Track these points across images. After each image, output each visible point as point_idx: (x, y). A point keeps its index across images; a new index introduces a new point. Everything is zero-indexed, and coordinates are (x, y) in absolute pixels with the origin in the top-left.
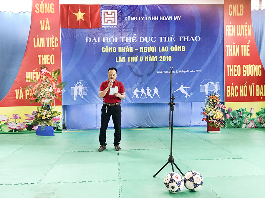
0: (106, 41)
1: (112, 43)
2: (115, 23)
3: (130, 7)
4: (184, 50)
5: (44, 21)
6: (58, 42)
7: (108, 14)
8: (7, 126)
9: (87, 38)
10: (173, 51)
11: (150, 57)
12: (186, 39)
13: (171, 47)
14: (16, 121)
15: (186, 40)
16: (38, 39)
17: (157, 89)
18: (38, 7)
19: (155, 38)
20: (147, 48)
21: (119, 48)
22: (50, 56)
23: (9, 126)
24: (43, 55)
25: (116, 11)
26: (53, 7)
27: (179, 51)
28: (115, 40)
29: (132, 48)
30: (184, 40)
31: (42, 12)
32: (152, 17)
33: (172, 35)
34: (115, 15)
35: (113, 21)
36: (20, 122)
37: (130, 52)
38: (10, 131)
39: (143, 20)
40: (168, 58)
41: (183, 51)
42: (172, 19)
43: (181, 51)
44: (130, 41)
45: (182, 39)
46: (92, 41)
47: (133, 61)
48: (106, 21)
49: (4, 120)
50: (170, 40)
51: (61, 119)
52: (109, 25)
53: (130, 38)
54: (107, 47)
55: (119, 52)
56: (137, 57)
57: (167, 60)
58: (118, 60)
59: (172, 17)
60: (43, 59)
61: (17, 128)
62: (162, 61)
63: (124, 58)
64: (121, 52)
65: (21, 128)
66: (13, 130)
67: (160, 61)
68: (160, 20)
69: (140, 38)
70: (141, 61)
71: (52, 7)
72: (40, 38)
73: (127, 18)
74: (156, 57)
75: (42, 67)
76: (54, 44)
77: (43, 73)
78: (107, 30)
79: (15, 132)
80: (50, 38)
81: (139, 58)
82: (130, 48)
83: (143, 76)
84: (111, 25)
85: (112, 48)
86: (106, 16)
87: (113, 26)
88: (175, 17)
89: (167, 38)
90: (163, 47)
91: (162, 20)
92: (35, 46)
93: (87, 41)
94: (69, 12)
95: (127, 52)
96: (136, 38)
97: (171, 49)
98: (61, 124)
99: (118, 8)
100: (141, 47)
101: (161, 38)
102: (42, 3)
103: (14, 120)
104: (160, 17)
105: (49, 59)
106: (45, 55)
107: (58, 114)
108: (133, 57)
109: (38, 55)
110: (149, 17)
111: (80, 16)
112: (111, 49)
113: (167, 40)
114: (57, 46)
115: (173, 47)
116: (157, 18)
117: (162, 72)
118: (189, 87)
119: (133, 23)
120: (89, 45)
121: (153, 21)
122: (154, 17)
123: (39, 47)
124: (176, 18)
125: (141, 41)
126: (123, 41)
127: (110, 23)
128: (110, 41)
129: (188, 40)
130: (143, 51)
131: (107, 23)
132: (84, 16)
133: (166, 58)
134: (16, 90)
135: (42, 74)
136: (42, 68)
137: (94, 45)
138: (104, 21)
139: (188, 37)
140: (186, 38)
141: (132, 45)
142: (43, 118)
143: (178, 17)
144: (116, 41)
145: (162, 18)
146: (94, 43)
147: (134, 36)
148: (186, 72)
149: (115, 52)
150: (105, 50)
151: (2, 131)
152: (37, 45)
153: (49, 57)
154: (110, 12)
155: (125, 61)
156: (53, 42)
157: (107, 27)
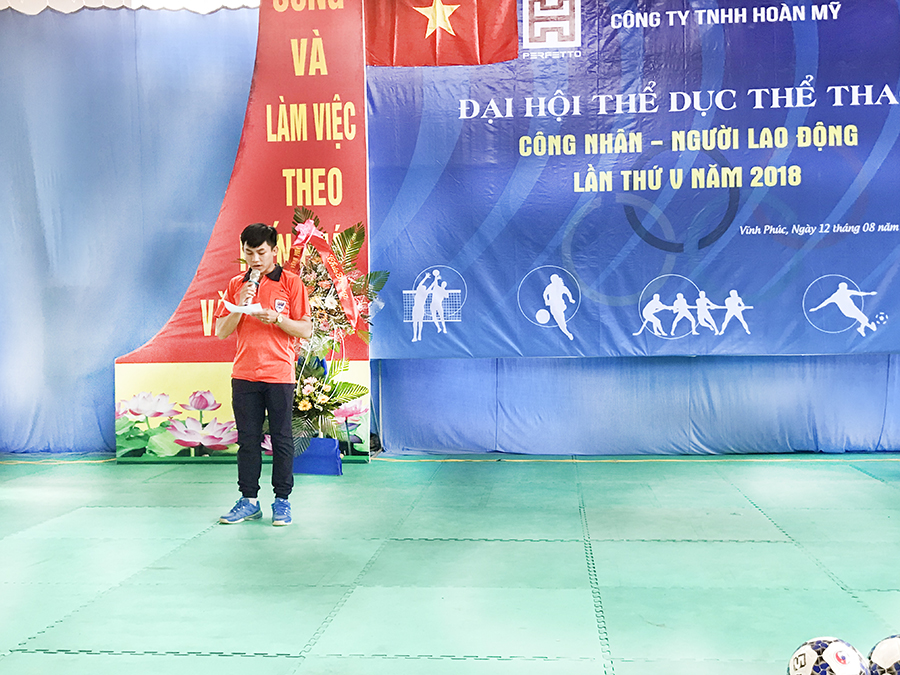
0: (535, 111)
1: (559, 119)
2: (573, 39)
4: (855, 142)
5: (304, 42)
6: (356, 120)
7: (548, 5)
8: (172, 436)
9: (463, 103)
10: (808, 144)
11: (713, 170)
12: (863, 95)
13: (801, 129)
14: (201, 416)
15: (862, 99)
16: (283, 108)
17: (740, 300)
19: (734, 93)
20: (701, 133)
21: (587, 136)
22: (327, 173)
23: (175, 433)
24: (300, 171)
27: (832, 144)
28: (572, 108)
29: (639, 134)
30: (855, 102)
31: (298, 8)
32: (723, 11)
33: (804, 82)
34: (573, 9)
35: (566, 32)
36: (218, 421)
37: (632, 150)
38: (182, 453)
39: (684, 23)
40: (787, 175)
41: (848, 143)
42: (803, 18)
43: (839, 143)
44: (632, 110)
45: (847, 96)
46: (481, 114)
47: (643, 188)
48: (537, 33)
49: (159, 414)
50: (795, 102)
51: (366, 410)
52: (548, 50)
53: (632, 97)
54: (540, 137)
55: (588, 152)
56: (661, 170)
57: (783, 183)
58: (582, 185)
59: (803, 8)
60: (301, 186)
61: (206, 443)
62: (761, 184)
63: (607, 177)
65: (221, 443)
66: (193, 450)
67: (752, 185)
68: (755, 20)
69: (674, 96)
70: (676, 185)
72: (292, 106)
73: (619, 16)
74: (738, 170)
75: (299, 215)
76: (341, 128)
77: (303, 238)
78: (542, 68)
79: (199, 459)
80: (328, 105)
81: (666, 178)
82: (632, 135)
83: (682, 245)
84: (557, 50)
85: (558, 137)
86: (538, 12)
87: (563, 53)
88: (815, 8)
89: (782, 93)
90: (766, 131)
91: (763, 20)
92: (271, 138)
94: (397, 5)
95: (617, 151)
96: (654, 95)
97: (800, 136)
98: (364, 432)
100: (674, 133)
101: (759, 93)
103: (196, 413)
104: (755, 10)
105: (322, 186)
106: (308, 171)
107: (355, 393)
108: (643, 172)
109: (285, 171)
111: (439, 15)
112: (554, 140)
113: (783, 102)
114: (351, 136)
115: (808, 130)
116: (741, 12)
117: (762, 230)
118: (873, 293)
119: (644, 36)
120: (473, 129)
121: (727, 26)
122: (730, 10)
123: (287, 139)
124: (819, 13)
125: (678, 108)
126: (603, 111)
127: (552, 40)
128: (552, 110)
129: (869, 101)
130: (682, 148)
131: (543, 39)
132: (454, 17)
133: (779, 175)
134: (203, 302)
135: (297, 242)
136: (298, 221)
137: (492, 129)
138: (532, 31)
139: (869, 88)
140: (862, 90)
141: (639, 123)
142: (301, 408)
143: (829, 9)
144: (577, 112)
145: (761, 15)
146: (491, 121)
147: (648, 88)
148: (861, 228)
149: (573, 152)
150: (532, 145)
151: (151, 452)
152: (281, 131)
155: (610, 189)
156: (337, 121)
157: (542, 55)
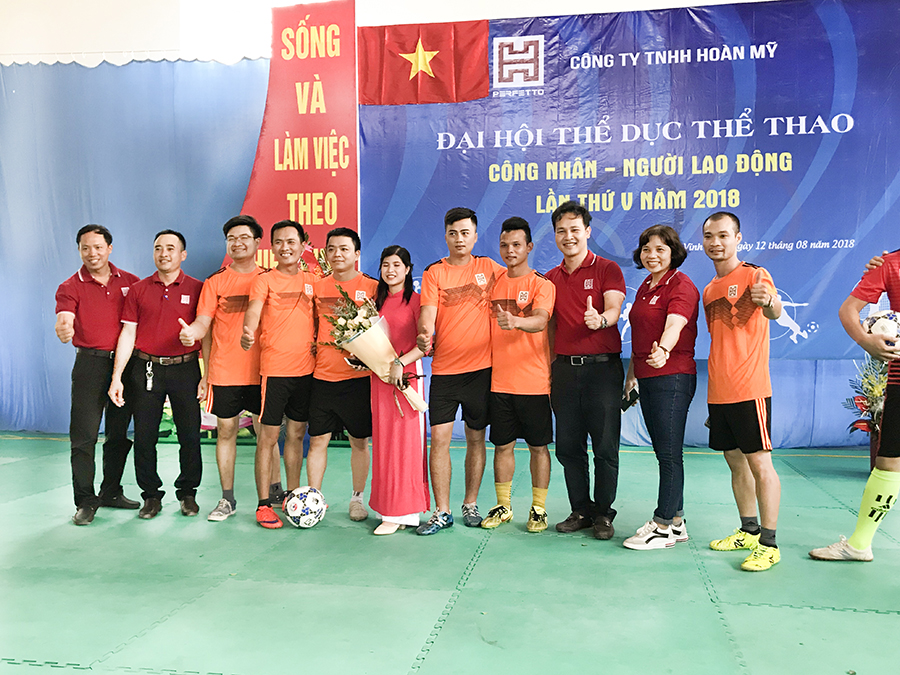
0: (503, 142)
1: (524, 149)
2: (537, 79)
3: (589, 20)
4: (789, 168)
5: (307, 84)
6: (349, 152)
7: (515, 49)
9: (441, 135)
10: (746, 169)
11: (660, 193)
12: (797, 126)
13: (739, 157)
15: (796, 129)
16: (288, 142)
18: (291, 40)
19: (679, 125)
20: (650, 160)
21: (548, 164)
22: (324, 196)
24: (301, 195)
25: (541, 38)
26: (337, 37)
27: (768, 169)
28: (535, 139)
29: (595, 162)
30: (790, 131)
31: (302, 56)
32: (670, 52)
33: (743, 114)
34: (537, 53)
35: (531, 74)
37: (588, 176)
39: (635, 64)
40: (727, 197)
41: (783, 168)
43: (775, 169)
44: (588, 140)
45: (782, 127)
46: (457, 144)
47: (598, 209)
48: (506, 75)
50: (734, 132)
52: (517, 89)
53: (588, 129)
54: (507, 165)
55: (548, 177)
56: (613, 193)
57: (724, 205)
58: (543, 207)
59: (742, 48)
60: (302, 208)
62: (703, 206)
64: (555, 177)
67: (695, 207)
68: (699, 60)
69: (625, 128)
70: (627, 207)
71: (334, 37)
72: (295, 139)
73: (578, 59)
74: (683, 194)
76: (336, 159)
78: (510, 104)
80: (326, 138)
81: (617, 200)
82: (587, 162)
84: (523, 88)
85: (523, 165)
86: (507, 56)
87: (528, 91)
88: (753, 48)
89: (724, 124)
90: (708, 158)
91: (706, 60)
92: (278, 167)
93: (441, 147)
94: (386, 51)
95: (575, 177)
97: (739, 163)
99: (550, 28)
100: (626, 161)
101: (701, 124)
102: (302, 25)
104: (699, 51)
105: (320, 208)
108: (597, 196)
109: (288, 195)
110: (658, 54)
111: (421, 60)
112: (520, 168)
113: (723, 133)
114: (344, 166)
115: (746, 157)
116: (686, 53)
118: (805, 305)
119: (600, 75)
120: (448, 157)
121: (673, 66)
122: (677, 52)
123: (291, 168)
124: (758, 52)
125: (629, 138)
126: (562, 141)
127: (519, 81)
128: (518, 142)
130: (632, 174)
131: (510, 79)
132: (434, 61)
133: (720, 197)
137: (466, 158)
138: (501, 73)
140: (796, 121)
141: (591, 152)
143: (766, 49)
144: (539, 143)
145: (705, 55)
146: (464, 152)
147: (602, 121)
148: (795, 246)
149: (536, 177)
150: (500, 172)
152: (288, 161)
153: (321, 202)
154: (518, 42)
156: (334, 152)
157: (509, 93)
